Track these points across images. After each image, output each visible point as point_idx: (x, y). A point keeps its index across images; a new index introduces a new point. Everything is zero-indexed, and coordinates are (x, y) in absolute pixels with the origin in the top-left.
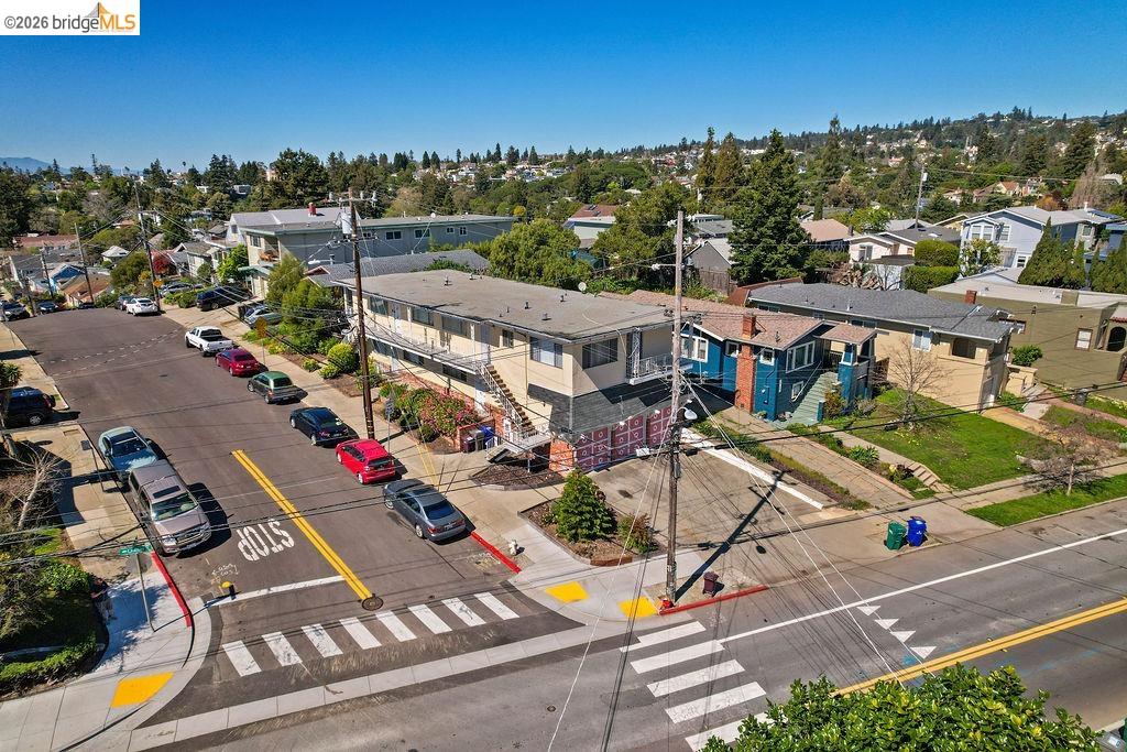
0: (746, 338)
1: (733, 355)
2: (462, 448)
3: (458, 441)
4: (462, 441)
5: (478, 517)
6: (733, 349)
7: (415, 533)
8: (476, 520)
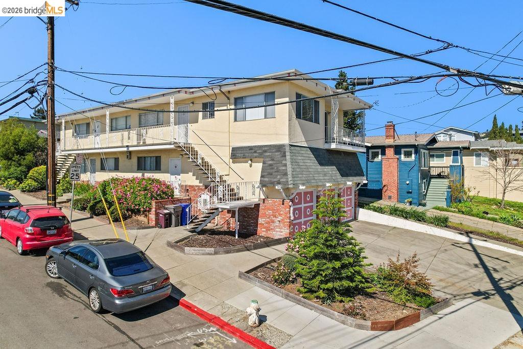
0: (390, 142)
1: (376, 160)
2: (158, 225)
3: (152, 216)
4: (157, 214)
5: (186, 282)
6: (375, 155)
7: (88, 306)
8: (184, 285)
